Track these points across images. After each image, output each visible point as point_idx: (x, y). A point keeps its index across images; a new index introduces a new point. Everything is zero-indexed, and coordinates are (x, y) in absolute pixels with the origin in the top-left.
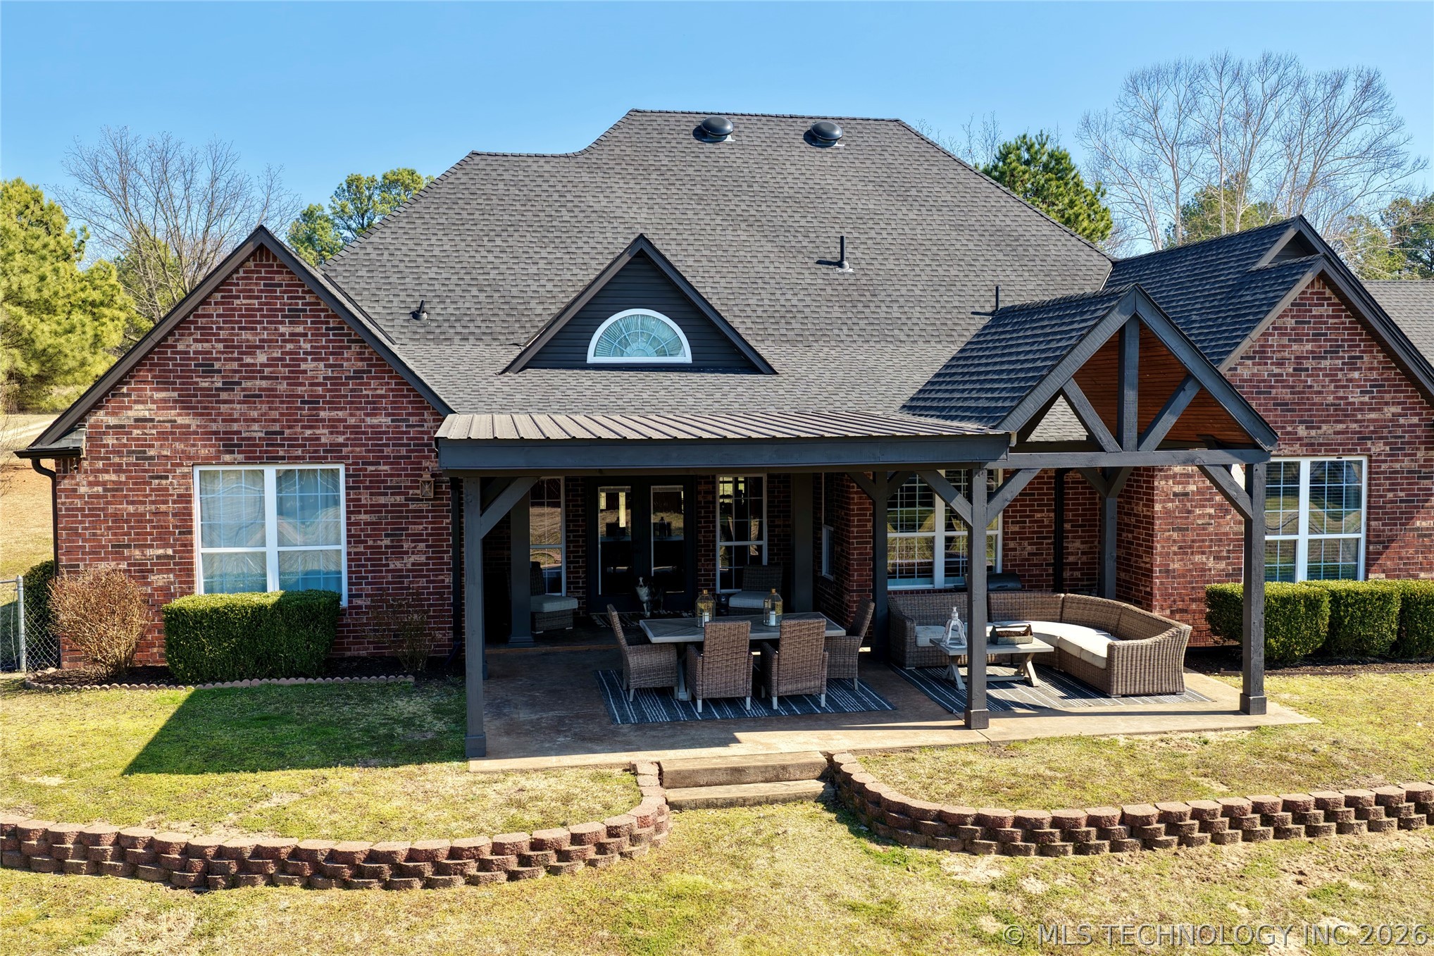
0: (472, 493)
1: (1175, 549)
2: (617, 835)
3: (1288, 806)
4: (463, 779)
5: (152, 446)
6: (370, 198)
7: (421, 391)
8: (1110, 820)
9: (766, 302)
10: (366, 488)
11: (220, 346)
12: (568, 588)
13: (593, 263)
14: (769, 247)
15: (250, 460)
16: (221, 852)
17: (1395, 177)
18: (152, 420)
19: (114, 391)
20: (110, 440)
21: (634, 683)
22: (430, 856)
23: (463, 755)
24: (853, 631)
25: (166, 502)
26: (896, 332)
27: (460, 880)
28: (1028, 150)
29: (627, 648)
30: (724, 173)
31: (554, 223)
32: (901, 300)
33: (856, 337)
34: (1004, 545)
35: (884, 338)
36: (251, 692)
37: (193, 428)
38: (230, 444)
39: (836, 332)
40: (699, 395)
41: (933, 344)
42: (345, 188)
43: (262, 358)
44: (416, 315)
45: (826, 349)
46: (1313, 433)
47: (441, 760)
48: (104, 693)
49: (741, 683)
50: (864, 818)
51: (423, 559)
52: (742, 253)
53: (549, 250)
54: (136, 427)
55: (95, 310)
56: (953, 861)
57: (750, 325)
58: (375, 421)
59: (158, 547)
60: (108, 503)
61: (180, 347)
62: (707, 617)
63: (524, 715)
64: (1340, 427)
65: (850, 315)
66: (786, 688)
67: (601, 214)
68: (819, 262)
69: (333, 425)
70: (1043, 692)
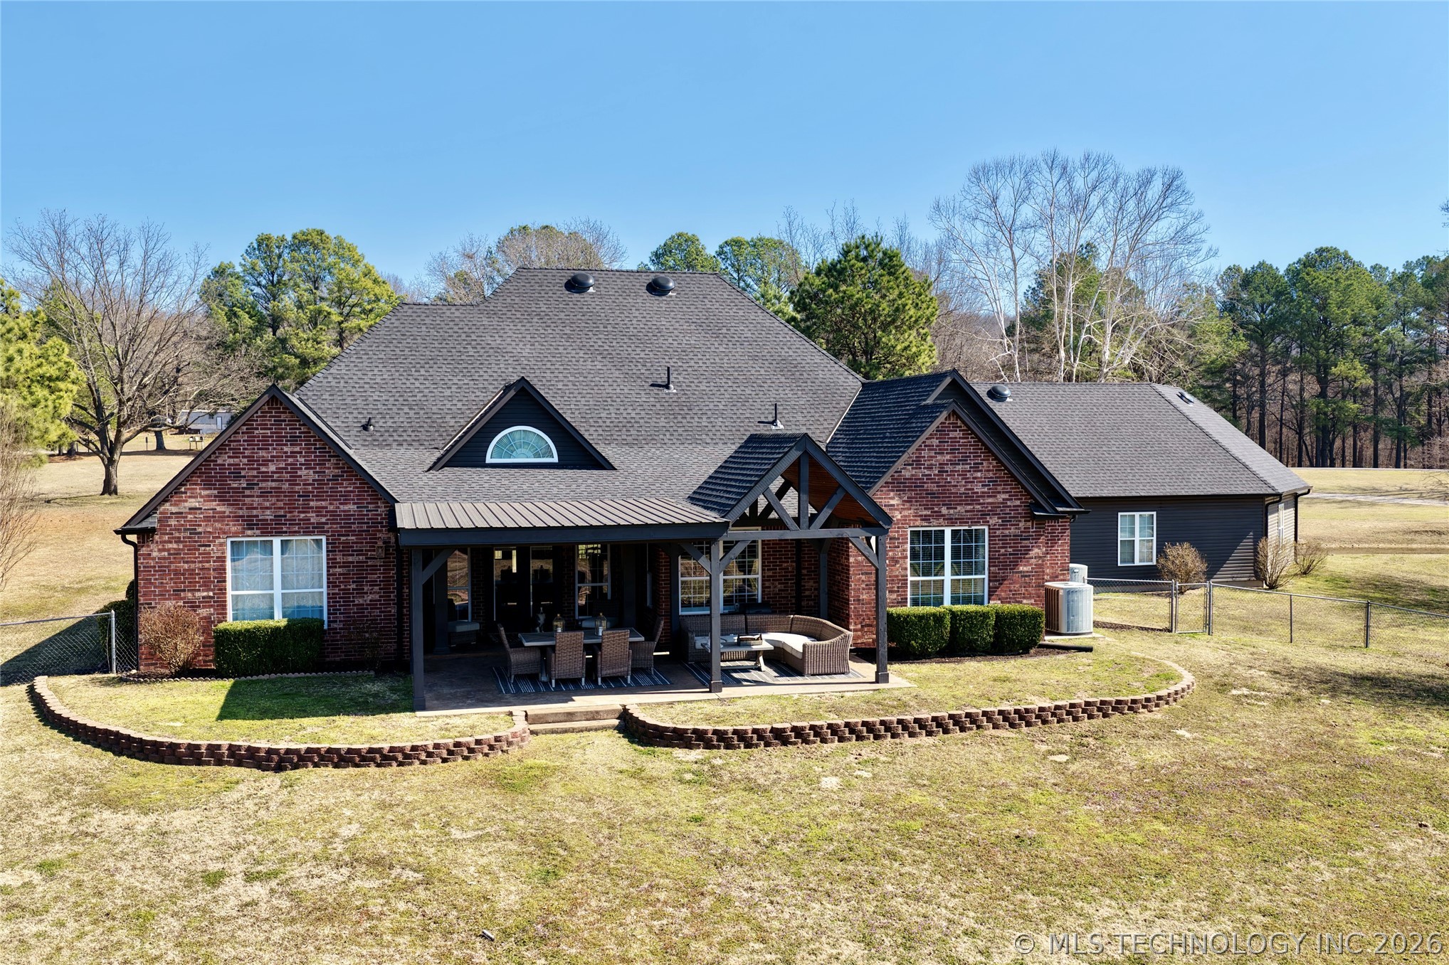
0: (417, 559)
1: (864, 586)
2: (500, 741)
3: (864, 724)
4: (414, 720)
5: (200, 525)
6: (280, 256)
7: (376, 488)
8: (764, 731)
9: (613, 415)
10: (340, 551)
11: (245, 461)
12: (473, 616)
13: (491, 387)
14: (617, 373)
15: (264, 534)
16: (288, 751)
17: (1192, 263)
18: (200, 509)
19: (176, 491)
20: (173, 522)
21: (514, 671)
22: (401, 750)
23: (413, 710)
24: (650, 638)
25: (209, 562)
26: (704, 436)
27: (417, 762)
28: (866, 248)
29: (509, 650)
30: (587, 317)
31: (463, 357)
32: (709, 413)
33: (675, 441)
34: (763, 584)
35: (696, 441)
36: (273, 682)
37: (227, 514)
38: (250, 523)
39: (661, 437)
40: (561, 486)
41: (729, 445)
42: (256, 246)
43: (272, 468)
44: (365, 427)
45: (653, 450)
46: (952, 511)
47: (400, 712)
48: (177, 683)
49: (579, 670)
50: (637, 735)
51: (377, 597)
52: (597, 379)
53: (459, 378)
54: (190, 514)
55: (52, 384)
56: (679, 753)
57: (601, 432)
58: (346, 508)
59: (203, 591)
60: (171, 563)
61: (219, 461)
62: (559, 630)
63: (446, 691)
64: (969, 508)
65: (672, 424)
66: (607, 672)
67: (497, 350)
68: (652, 385)
69: (319, 510)
70: (767, 673)
